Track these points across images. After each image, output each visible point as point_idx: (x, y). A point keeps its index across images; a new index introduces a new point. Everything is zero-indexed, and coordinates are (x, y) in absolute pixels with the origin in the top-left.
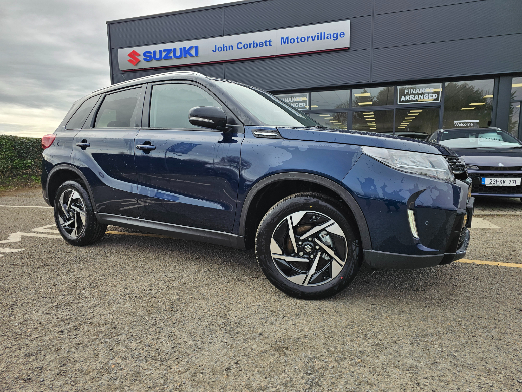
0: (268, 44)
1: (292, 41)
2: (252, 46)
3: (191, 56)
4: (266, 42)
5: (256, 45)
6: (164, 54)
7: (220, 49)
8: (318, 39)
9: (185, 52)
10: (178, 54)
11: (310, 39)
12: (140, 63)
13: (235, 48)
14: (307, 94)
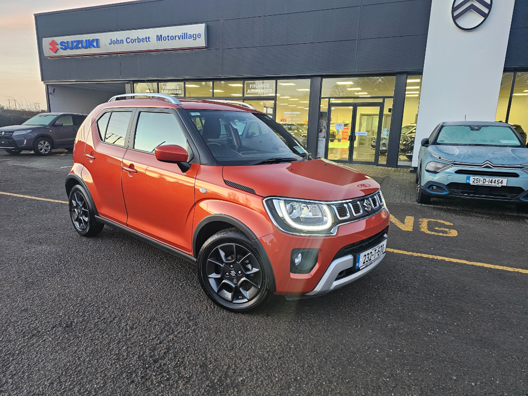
0: (147, 39)
1: (165, 38)
2: (137, 41)
3: (94, 47)
4: (146, 38)
5: (139, 40)
6: (75, 44)
7: (114, 42)
8: (182, 39)
9: (89, 44)
10: (84, 45)
11: (177, 38)
12: (58, 51)
13: (125, 42)
14: (182, 83)
